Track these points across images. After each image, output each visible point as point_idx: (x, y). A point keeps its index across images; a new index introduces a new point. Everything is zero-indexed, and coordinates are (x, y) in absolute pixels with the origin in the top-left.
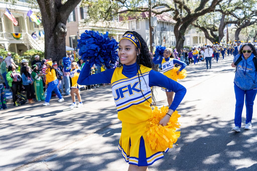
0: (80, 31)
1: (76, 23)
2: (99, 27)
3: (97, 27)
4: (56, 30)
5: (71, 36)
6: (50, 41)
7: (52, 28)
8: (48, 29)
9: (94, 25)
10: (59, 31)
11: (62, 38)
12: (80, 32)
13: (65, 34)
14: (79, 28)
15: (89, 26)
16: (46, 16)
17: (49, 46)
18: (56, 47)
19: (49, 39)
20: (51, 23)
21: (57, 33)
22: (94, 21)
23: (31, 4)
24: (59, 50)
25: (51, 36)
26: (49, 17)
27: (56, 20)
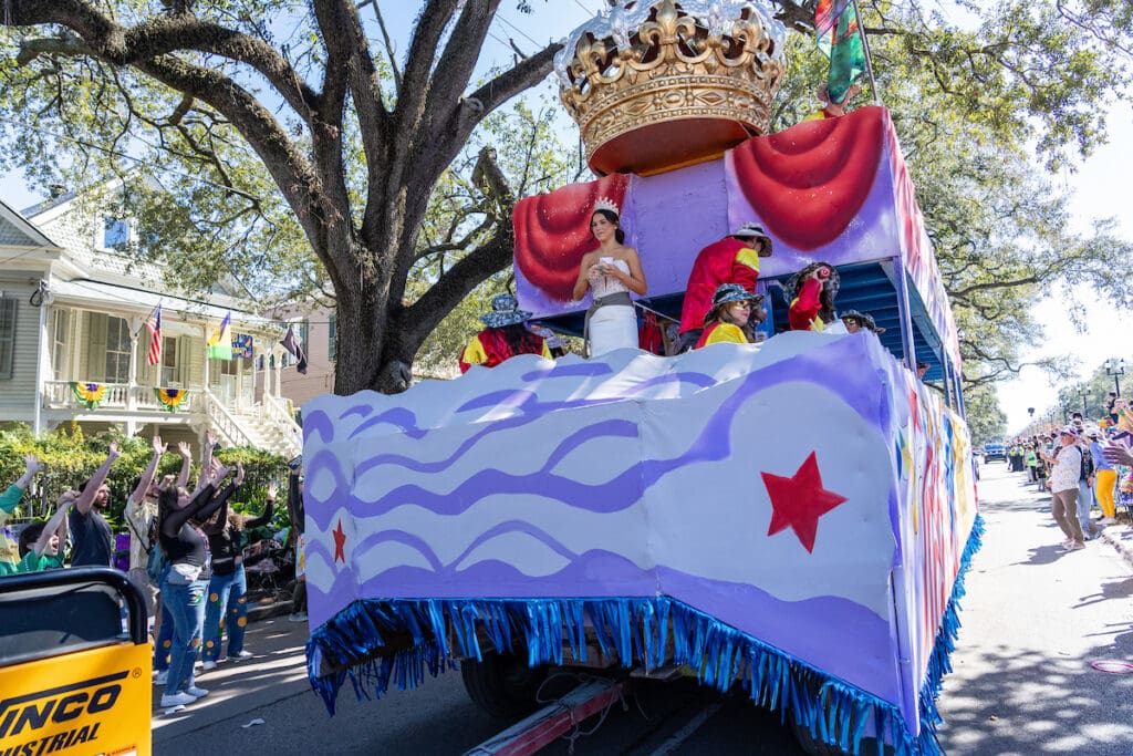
7: (369, 376)
10: (393, 386)
16: (357, 339)
26: (365, 342)
27: (382, 353)
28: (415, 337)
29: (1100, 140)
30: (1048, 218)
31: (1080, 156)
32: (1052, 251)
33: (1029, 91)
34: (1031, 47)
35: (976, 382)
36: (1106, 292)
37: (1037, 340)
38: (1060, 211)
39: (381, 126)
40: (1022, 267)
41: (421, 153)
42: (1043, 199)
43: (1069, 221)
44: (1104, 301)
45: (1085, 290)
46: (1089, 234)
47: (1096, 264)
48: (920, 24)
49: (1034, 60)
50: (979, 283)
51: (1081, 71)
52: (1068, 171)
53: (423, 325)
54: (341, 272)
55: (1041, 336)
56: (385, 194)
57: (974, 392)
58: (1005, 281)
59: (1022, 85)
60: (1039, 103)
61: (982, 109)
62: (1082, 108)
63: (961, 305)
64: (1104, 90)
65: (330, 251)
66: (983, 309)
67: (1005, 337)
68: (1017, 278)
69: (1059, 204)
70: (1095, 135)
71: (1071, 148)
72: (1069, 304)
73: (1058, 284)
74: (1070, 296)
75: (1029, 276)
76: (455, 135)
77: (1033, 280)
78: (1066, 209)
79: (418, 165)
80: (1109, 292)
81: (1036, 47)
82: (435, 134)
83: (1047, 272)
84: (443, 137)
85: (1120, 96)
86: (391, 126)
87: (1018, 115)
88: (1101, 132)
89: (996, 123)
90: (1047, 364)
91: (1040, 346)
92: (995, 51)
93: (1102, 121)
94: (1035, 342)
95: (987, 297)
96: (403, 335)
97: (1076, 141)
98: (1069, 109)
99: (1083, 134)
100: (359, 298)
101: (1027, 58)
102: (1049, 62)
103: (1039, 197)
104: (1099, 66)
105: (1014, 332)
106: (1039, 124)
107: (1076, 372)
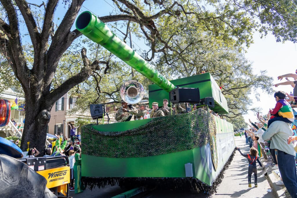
0: (67, 119)
1: (64, 112)
2: (86, 116)
3: (84, 116)
4: (39, 116)
5: (57, 124)
6: (30, 128)
7: (35, 115)
8: (29, 115)
9: (81, 114)
10: (42, 117)
11: (43, 125)
12: (66, 121)
13: (48, 121)
14: (66, 117)
15: (77, 115)
16: (30, 103)
17: (28, 133)
18: (35, 134)
19: (29, 126)
20: (34, 110)
21: (39, 120)
22: (81, 110)
23: (19, 93)
24: (38, 137)
25: (32, 122)
26: (33, 104)
27: (40, 107)
28: (51, 102)
29: (251, 42)
30: (247, 70)
31: (246, 47)
32: (250, 79)
33: (232, 29)
34: (231, 17)
35: (237, 115)
36: (265, 90)
37: (251, 104)
38: (250, 68)
39: (36, 37)
40: (243, 83)
41: (55, 47)
42: (246, 65)
43: (252, 70)
44: (265, 92)
45: (259, 90)
46: (259, 74)
47: (261, 82)
48: (200, 11)
49: (232, 21)
50: (232, 88)
51: (245, 23)
52: (244, 52)
53: (54, 99)
54: (23, 82)
55: (251, 102)
56: (39, 58)
57: (237, 117)
58: (239, 87)
59: (229, 27)
60: (235, 33)
61: (220, 35)
62: (247, 34)
63: (228, 94)
64: (252, 28)
65: (18, 75)
66: (234, 95)
67: (243, 103)
68: (242, 86)
69: (249, 66)
70: (250, 41)
71: (244, 45)
72: (255, 93)
73: (253, 88)
74: (256, 91)
75: (245, 86)
76: (66, 42)
77: (246, 87)
78: (251, 67)
79: (54, 51)
80: (266, 90)
81: (233, 17)
82: (60, 42)
83: (249, 85)
84: (63, 43)
85: (256, 30)
86: (40, 38)
87: (230, 37)
88: (252, 40)
89: (224, 39)
90: (253, 110)
91: (251, 105)
92: (222, 18)
93: (251, 37)
94: (250, 104)
95: (235, 92)
96: (47, 101)
97: (245, 43)
98: (242, 34)
99: (247, 41)
100: (30, 90)
101: (231, 20)
102: (237, 21)
103: (244, 64)
104: (251, 22)
105: (245, 102)
106: (235, 39)
107: (261, 112)
